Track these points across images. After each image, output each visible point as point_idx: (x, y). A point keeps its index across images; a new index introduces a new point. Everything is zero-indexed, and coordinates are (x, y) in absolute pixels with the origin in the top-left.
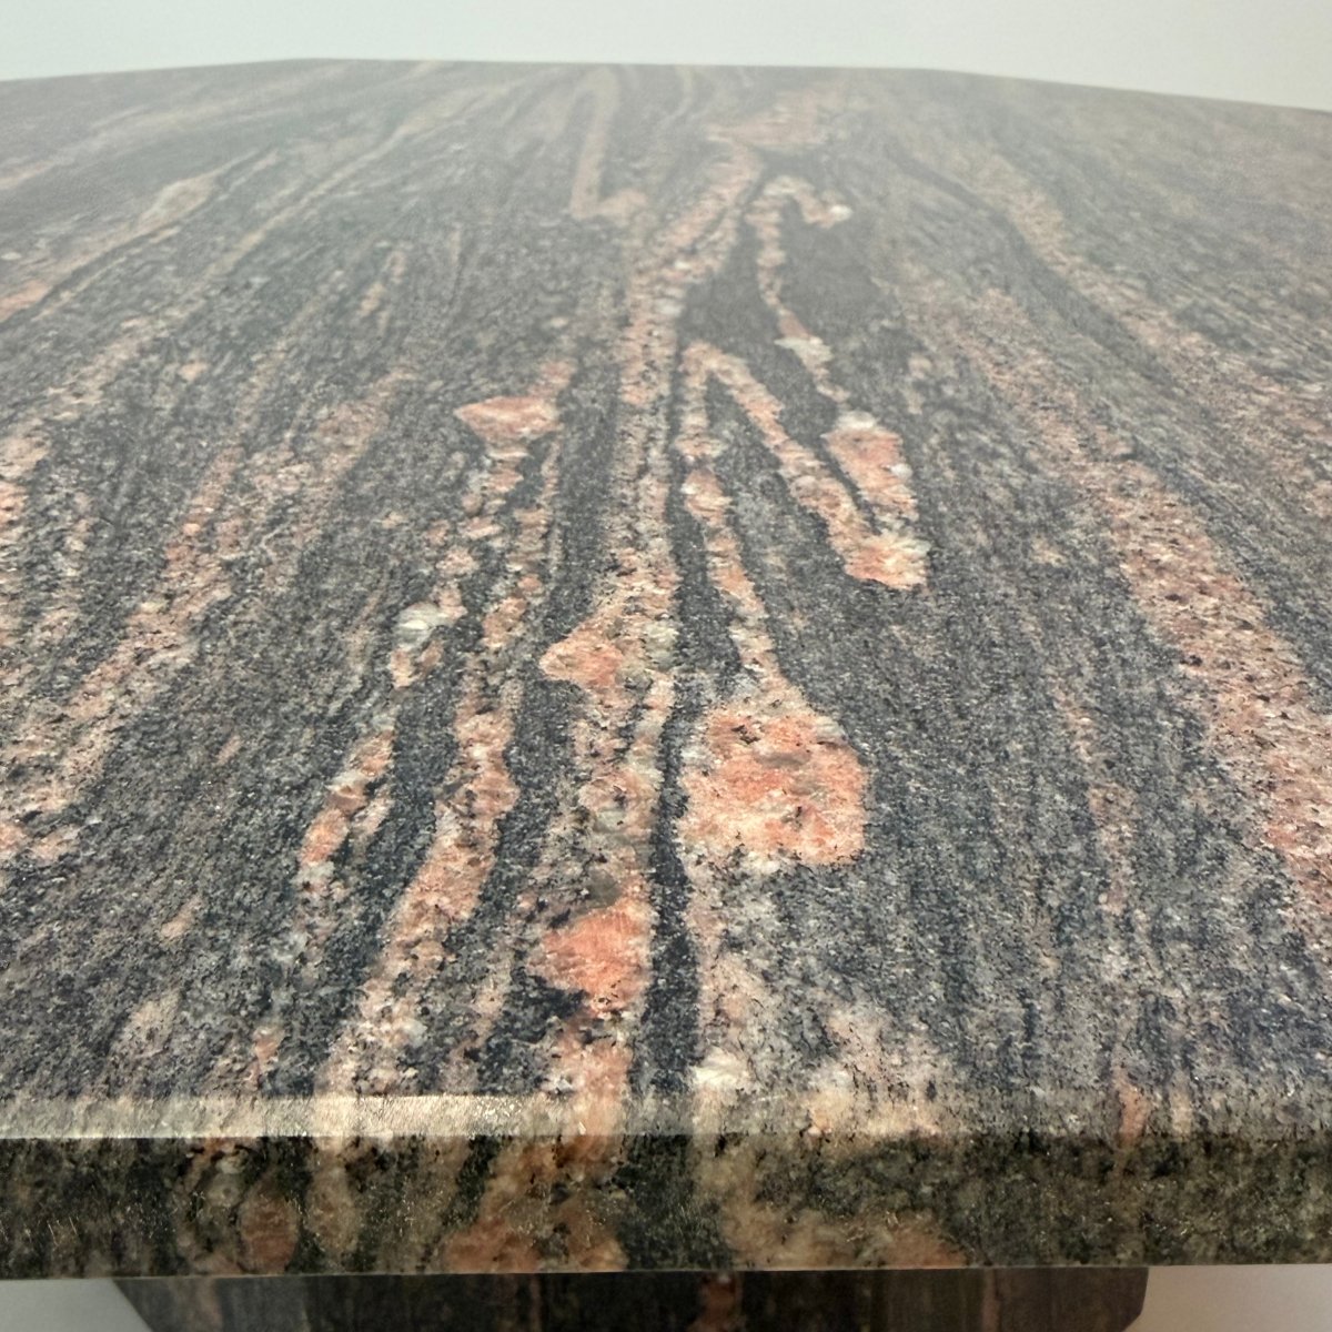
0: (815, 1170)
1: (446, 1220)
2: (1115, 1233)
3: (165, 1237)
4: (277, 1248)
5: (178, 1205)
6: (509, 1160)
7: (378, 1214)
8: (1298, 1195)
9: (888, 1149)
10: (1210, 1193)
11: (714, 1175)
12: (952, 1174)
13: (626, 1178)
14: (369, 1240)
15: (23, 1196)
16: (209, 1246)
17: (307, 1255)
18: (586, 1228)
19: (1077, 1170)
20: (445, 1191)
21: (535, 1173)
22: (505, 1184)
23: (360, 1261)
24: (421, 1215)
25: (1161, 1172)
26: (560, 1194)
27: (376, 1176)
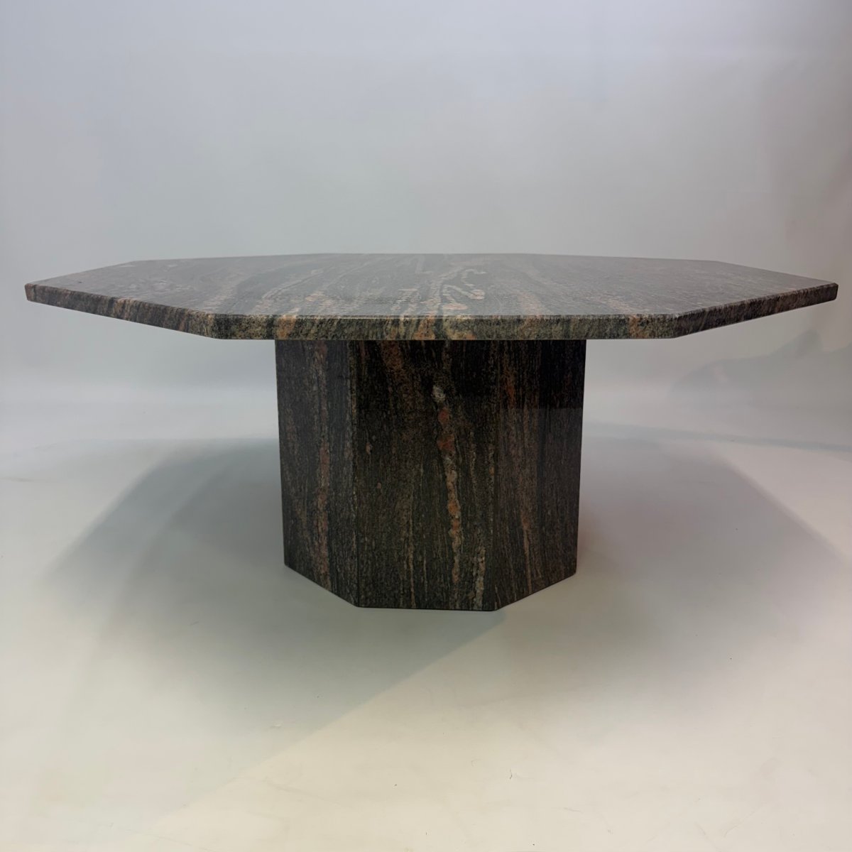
0: (457, 324)
1: (415, 331)
2: (493, 333)
3: (382, 333)
4: (395, 335)
5: (384, 328)
6: (422, 322)
7: (407, 329)
8: (514, 327)
9: (466, 321)
10: (503, 328)
11: (446, 324)
12: (473, 325)
13: (435, 325)
14: (405, 333)
15: (367, 327)
16: (387, 334)
17: (398, 336)
18: (431, 332)
19: (487, 324)
20: (414, 326)
21: (425, 324)
22: (421, 326)
23: (404, 337)
24: (412, 330)
25: (497, 324)
26: (428, 327)
27: (407, 324)
